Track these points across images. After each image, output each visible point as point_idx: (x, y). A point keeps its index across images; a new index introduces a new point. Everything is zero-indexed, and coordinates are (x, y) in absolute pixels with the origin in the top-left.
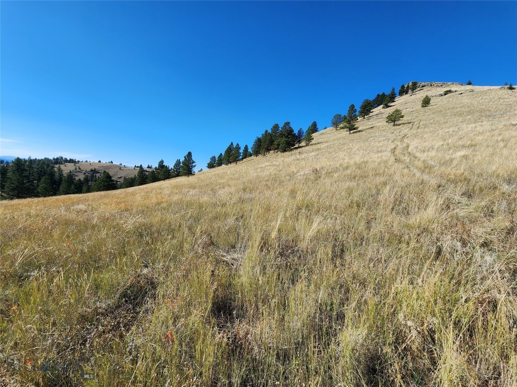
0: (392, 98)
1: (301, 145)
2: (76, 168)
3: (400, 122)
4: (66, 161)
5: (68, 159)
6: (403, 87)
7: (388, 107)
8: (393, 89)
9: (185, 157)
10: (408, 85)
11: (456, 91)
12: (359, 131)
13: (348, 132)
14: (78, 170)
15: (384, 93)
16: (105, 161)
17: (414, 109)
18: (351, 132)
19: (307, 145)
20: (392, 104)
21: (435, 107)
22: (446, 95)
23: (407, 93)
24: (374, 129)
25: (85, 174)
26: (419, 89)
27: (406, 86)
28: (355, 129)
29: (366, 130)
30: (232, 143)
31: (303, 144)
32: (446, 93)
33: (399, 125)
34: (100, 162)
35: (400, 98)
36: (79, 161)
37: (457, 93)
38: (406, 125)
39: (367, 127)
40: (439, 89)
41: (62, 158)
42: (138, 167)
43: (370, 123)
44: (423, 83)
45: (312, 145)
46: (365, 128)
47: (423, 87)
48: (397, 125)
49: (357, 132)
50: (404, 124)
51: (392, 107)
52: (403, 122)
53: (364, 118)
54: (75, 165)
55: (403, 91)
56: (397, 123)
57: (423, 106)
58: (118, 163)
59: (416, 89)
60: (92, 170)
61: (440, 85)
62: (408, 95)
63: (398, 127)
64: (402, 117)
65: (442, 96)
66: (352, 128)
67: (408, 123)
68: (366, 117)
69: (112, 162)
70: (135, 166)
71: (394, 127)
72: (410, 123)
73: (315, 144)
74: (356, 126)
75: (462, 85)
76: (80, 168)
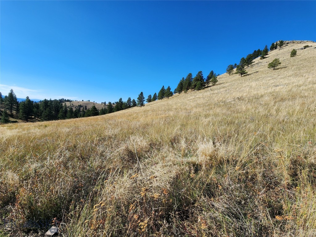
0: (266, 52)
1: (209, 85)
2: (71, 105)
3: (278, 67)
4: (66, 101)
5: (67, 100)
6: (273, 44)
7: (264, 58)
8: (266, 46)
9: (139, 95)
10: (277, 44)
11: (311, 46)
12: (248, 75)
13: (240, 76)
14: (72, 105)
15: (259, 50)
16: (86, 100)
17: (285, 58)
18: (242, 75)
19: (214, 85)
20: (267, 56)
21: (300, 56)
22: (306, 49)
23: (276, 48)
24: (259, 73)
25: (75, 108)
26: (284, 45)
27: (275, 44)
28: (245, 73)
29: (253, 74)
30: (163, 86)
31: (211, 84)
32: (305, 47)
33: (278, 69)
34: (83, 101)
35: (271, 52)
36: (72, 101)
37: (312, 47)
38: (283, 69)
39: (253, 72)
40: (299, 45)
41: (63, 99)
42: (103, 103)
43: (254, 69)
44: (287, 42)
45: (217, 85)
46: (251, 72)
47: (287, 43)
48: (276, 69)
49: (247, 75)
50: (281, 68)
51: (267, 58)
52: (280, 67)
53: (248, 66)
54: (70, 103)
55: (274, 47)
56: (275, 68)
57: (291, 56)
58: (92, 101)
59: (283, 45)
60: (79, 106)
61: (299, 42)
62: (277, 50)
63: (277, 70)
64: (280, 63)
65: (303, 49)
66: (243, 73)
67: (284, 67)
68: (249, 66)
69: (89, 101)
70: (102, 103)
71: (274, 71)
72: (286, 67)
73: (219, 84)
74: (246, 72)
75: (313, 42)
76: (73, 105)
